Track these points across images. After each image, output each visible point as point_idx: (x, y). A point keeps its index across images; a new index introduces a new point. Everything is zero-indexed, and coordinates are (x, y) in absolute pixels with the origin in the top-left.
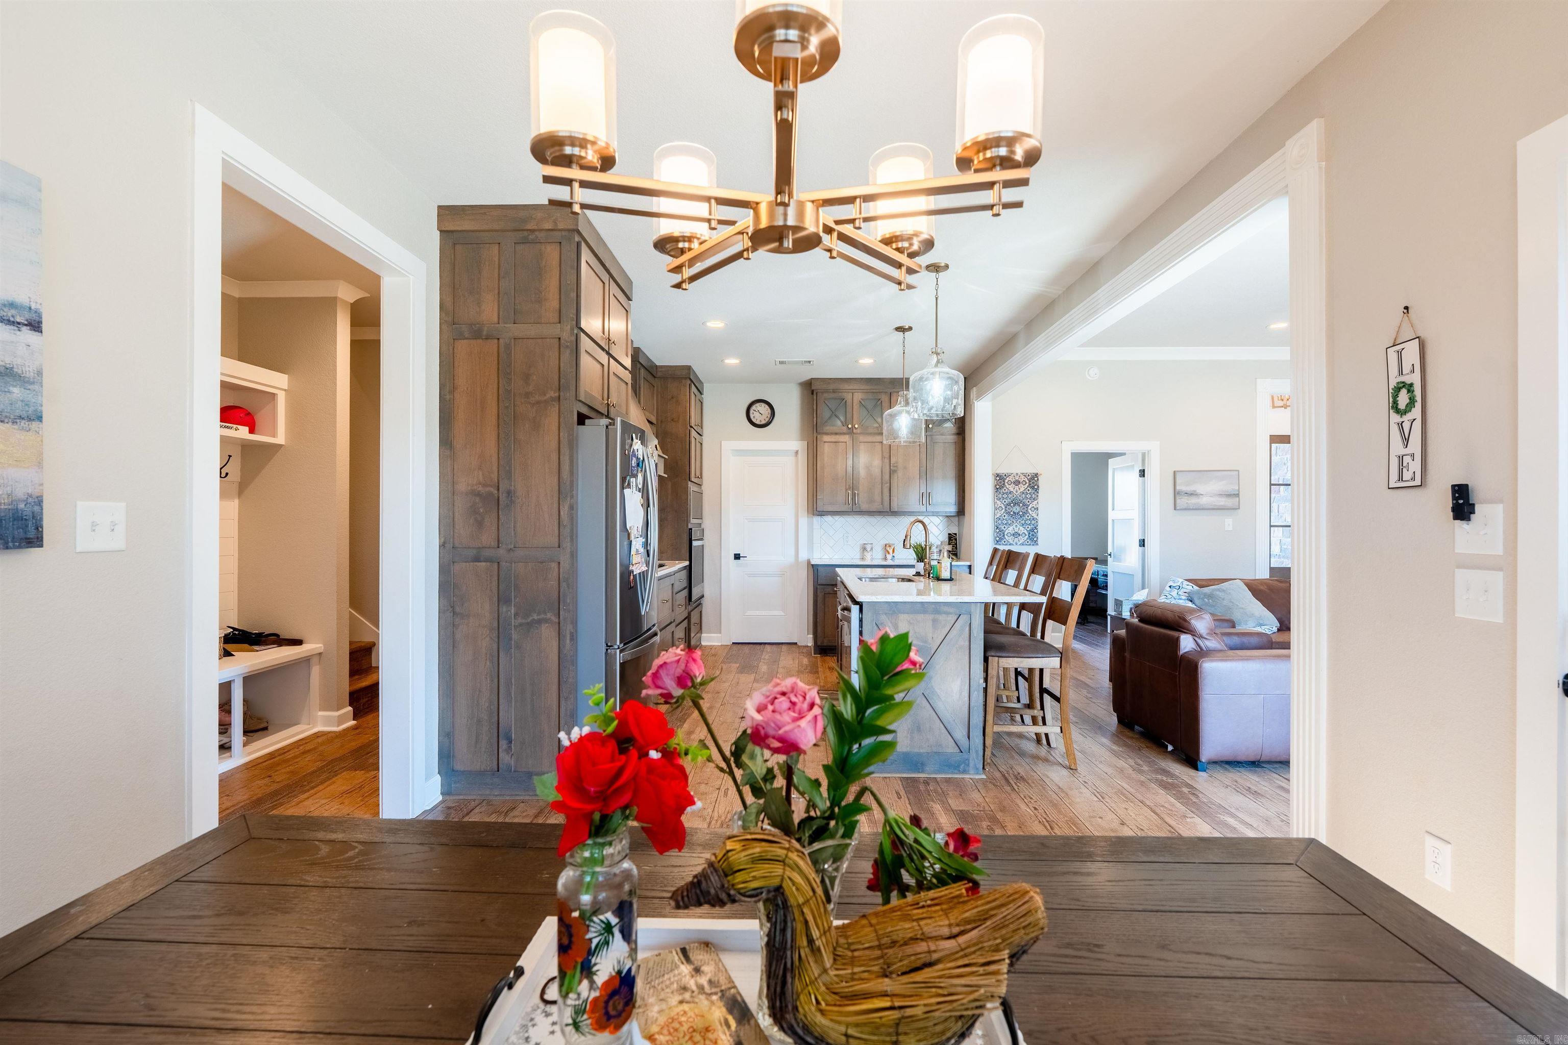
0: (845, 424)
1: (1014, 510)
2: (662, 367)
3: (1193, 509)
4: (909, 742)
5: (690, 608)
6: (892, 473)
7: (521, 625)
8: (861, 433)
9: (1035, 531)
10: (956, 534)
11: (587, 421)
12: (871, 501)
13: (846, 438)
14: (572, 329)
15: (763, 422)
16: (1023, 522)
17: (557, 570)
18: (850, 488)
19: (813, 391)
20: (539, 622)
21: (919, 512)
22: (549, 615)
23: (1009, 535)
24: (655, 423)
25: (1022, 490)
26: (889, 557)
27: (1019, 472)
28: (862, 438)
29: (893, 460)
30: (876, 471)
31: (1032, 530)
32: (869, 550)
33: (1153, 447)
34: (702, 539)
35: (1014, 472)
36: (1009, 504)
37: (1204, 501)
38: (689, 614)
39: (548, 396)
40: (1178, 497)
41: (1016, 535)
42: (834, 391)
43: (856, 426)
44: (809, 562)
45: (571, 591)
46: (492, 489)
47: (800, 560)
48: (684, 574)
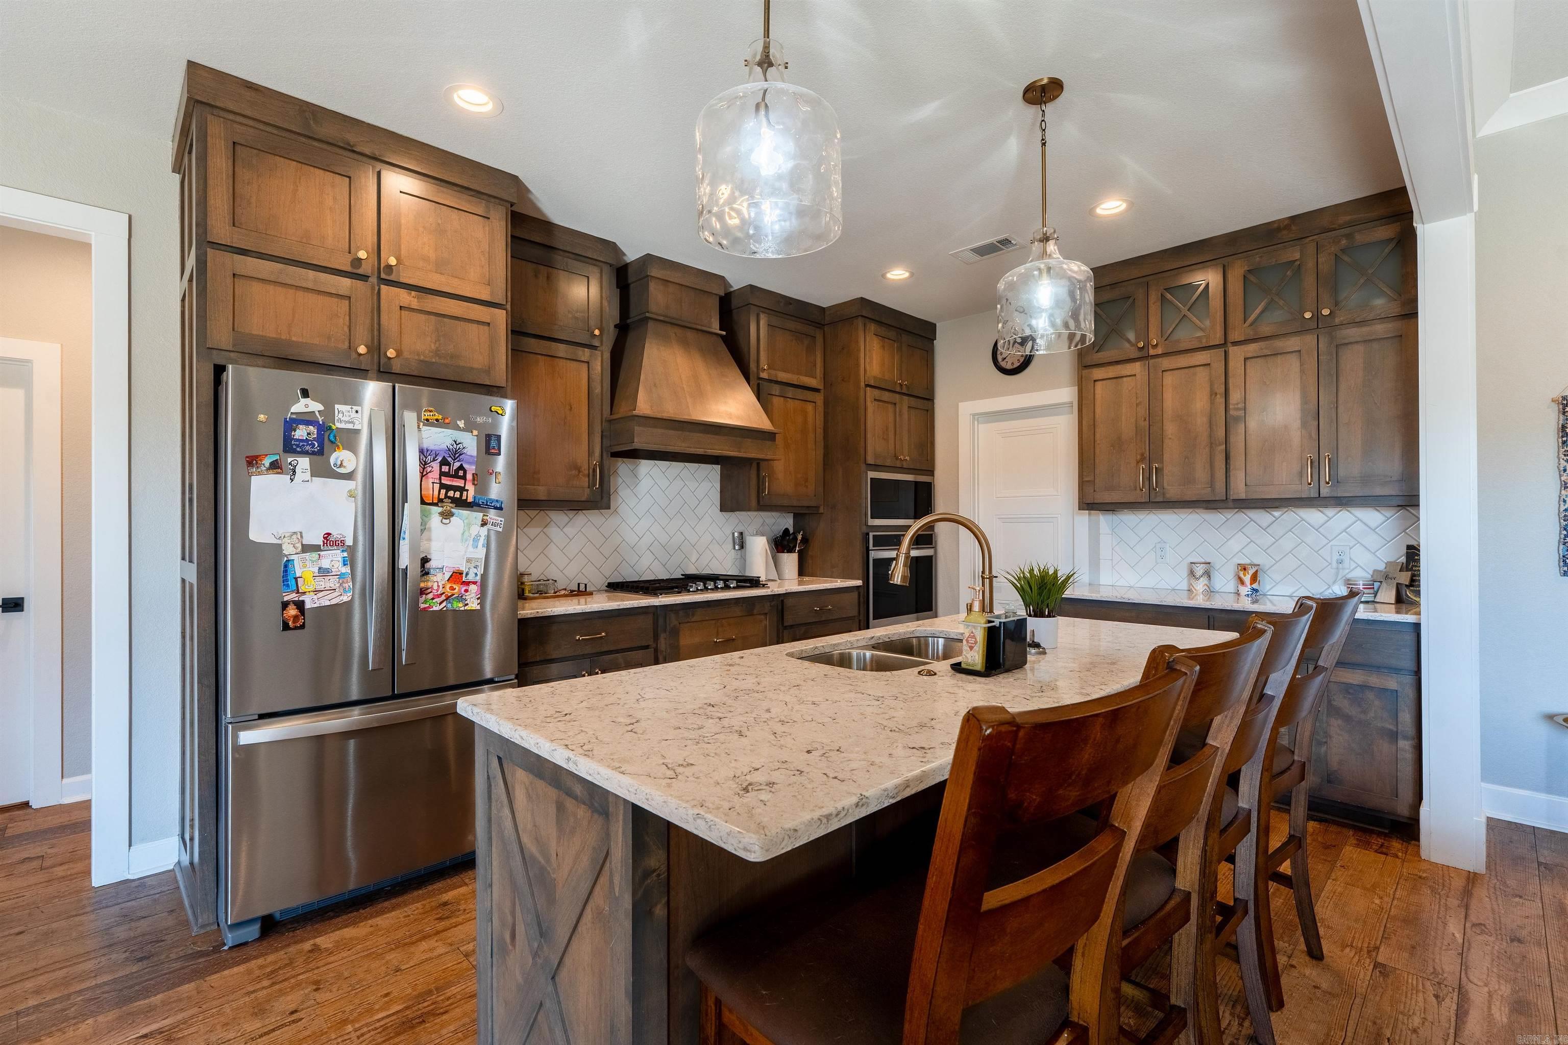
0: (1131, 341)
6: (1230, 421)
8: (1163, 355)
12: (1188, 480)
13: (1135, 368)
15: (1017, 367)
18: (1142, 458)
21: (1301, 499)
24: (820, 387)
26: (1244, 591)
28: (1166, 363)
29: (1234, 397)
30: (1200, 422)
32: (1199, 574)
43: (1155, 341)
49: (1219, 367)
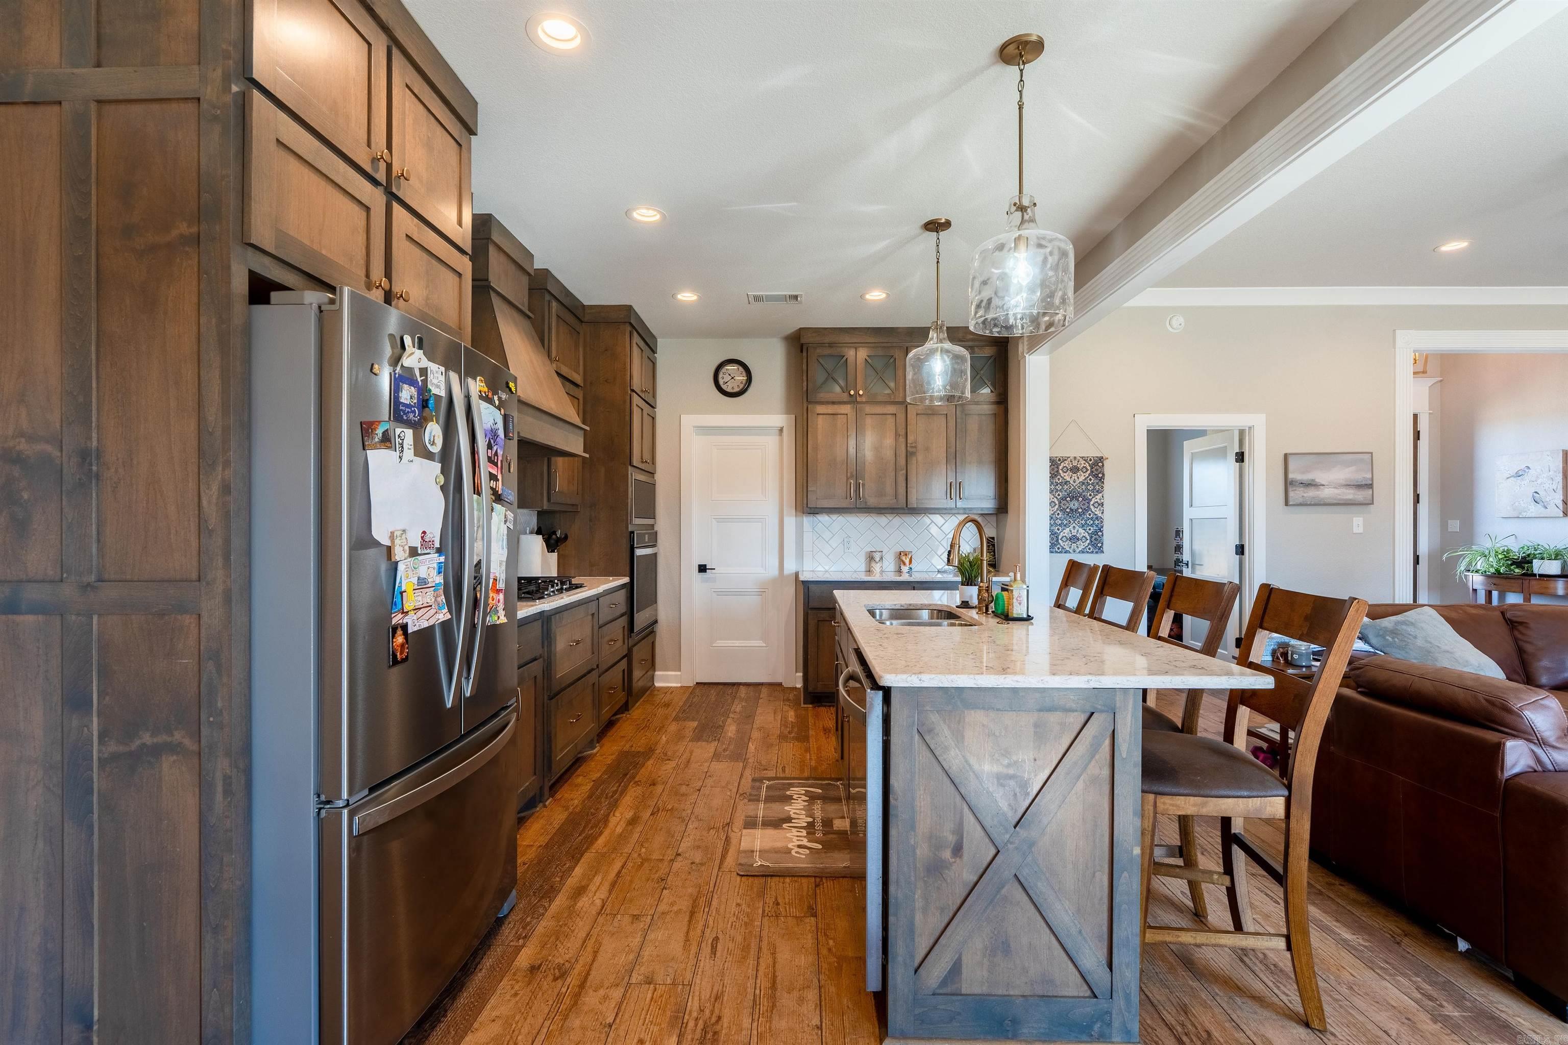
0: (845, 390)
1: (1071, 506)
2: (591, 307)
3: (1310, 505)
4: (985, 973)
5: (631, 643)
6: (909, 455)
7: (115, 757)
8: (866, 402)
9: (1100, 533)
10: (993, 538)
11: (274, 296)
12: (881, 494)
13: (846, 409)
14: (227, 80)
15: (736, 390)
16: (1083, 522)
17: (196, 631)
18: (852, 476)
19: (802, 345)
20: (157, 751)
21: (946, 509)
22: (178, 736)
23: (1064, 539)
24: (582, 385)
25: (1082, 478)
26: (905, 569)
27: (1078, 455)
28: (868, 409)
29: (911, 438)
30: (889, 454)
31: (1095, 533)
32: (877, 560)
33: (1257, 421)
34: (654, 546)
35: (1072, 455)
36: (1064, 499)
37: (1327, 493)
38: (630, 650)
39: (175, 233)
40: (1290, 489)
41: (1074, 539)
42: (831, 345)
43: (861, 392)
44: (797, 575)
45: (225, 680)
46: (49, 448)
47: (786, 572)
48: (622, 596)
49: (901, 416)
